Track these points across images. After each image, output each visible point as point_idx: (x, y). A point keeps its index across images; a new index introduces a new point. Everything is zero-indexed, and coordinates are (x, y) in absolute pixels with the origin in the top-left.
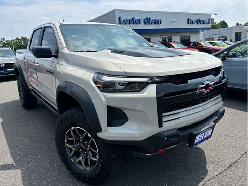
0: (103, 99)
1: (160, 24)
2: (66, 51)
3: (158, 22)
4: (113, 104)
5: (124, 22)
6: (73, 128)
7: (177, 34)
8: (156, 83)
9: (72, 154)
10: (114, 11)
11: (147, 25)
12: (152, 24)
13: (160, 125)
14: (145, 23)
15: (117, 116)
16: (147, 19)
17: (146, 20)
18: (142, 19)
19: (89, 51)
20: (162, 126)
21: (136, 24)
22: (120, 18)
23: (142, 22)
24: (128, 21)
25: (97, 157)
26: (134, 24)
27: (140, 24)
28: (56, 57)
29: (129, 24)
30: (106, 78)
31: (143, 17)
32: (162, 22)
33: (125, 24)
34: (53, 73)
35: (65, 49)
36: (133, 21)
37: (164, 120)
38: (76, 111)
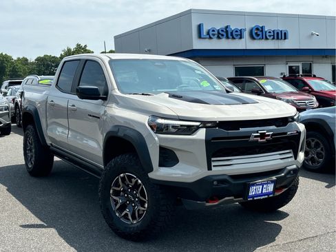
0: (156, 138)
1: (285, 38)
2: (117, 93)
3: (280, 36)
4: (165, 145)
5: (208, 33)
6: (122, 175)
7: (325, 60)
8: (206, 127)
9: (117, 207)
10: (188, 13)
11: (255, 41)
12: (267, 39)
13: (210, 168)
14: (252, 37)
15: (168, 157)
16: (257, 29)
17: (254, 31)
18: (245, 30)
19: (143, 94)
20: (211, 170)
21: (233, 38)
22: (200, 27)
23: (246, 34)
24: (216, 32)
25: (146, 205)
26: (227, 38)
27: (241, 38)
28: (105, 99)
29: (219, 38)
30: (160, 121)
31: (248, 25)
32: (289, 35)
33: (210, 38)
34: (99, 118)
35: (117, 90)
36: (227, 32)
37: (213, 164)
38: (127, 156)
